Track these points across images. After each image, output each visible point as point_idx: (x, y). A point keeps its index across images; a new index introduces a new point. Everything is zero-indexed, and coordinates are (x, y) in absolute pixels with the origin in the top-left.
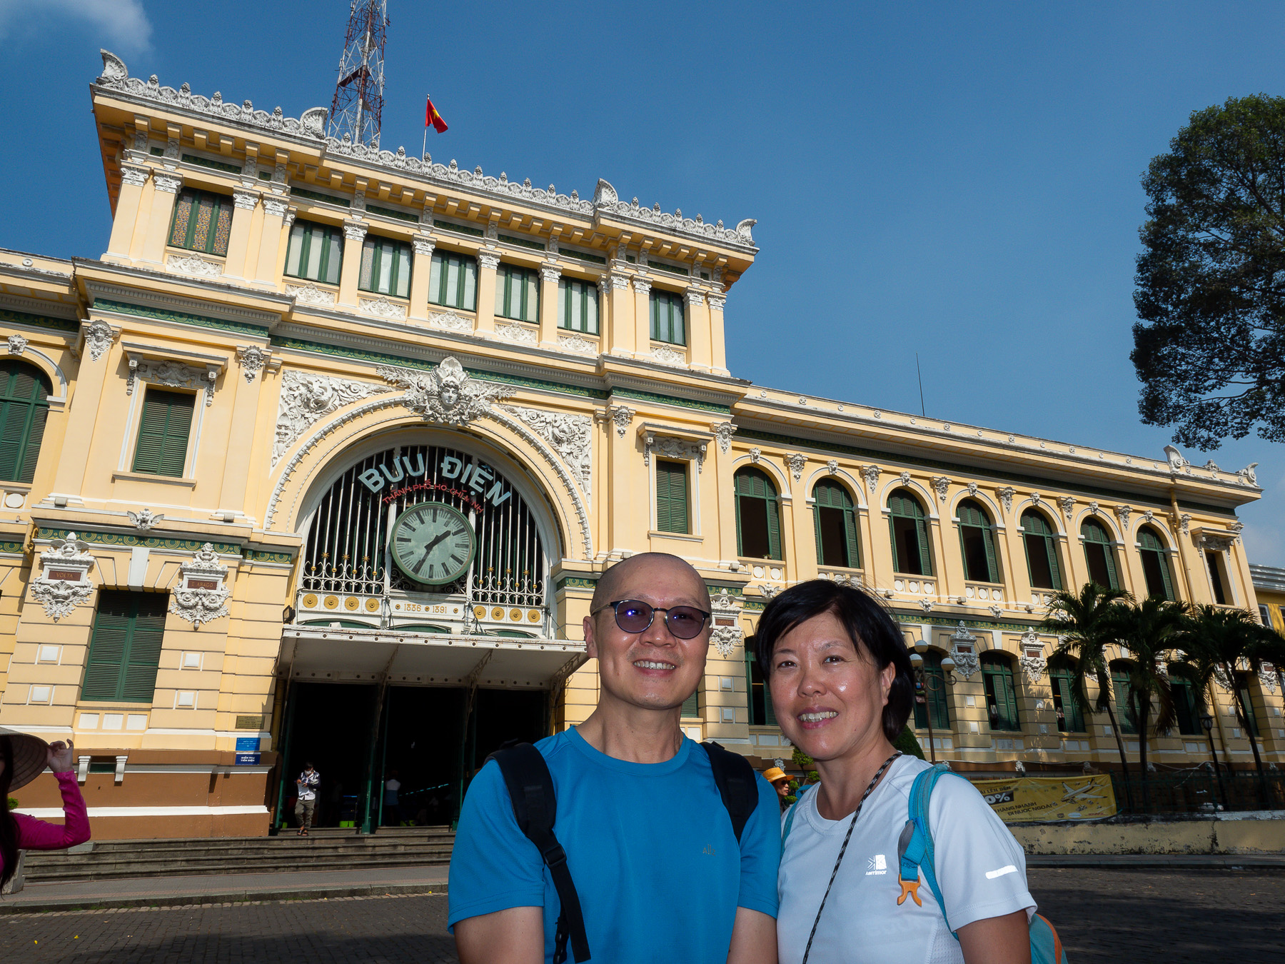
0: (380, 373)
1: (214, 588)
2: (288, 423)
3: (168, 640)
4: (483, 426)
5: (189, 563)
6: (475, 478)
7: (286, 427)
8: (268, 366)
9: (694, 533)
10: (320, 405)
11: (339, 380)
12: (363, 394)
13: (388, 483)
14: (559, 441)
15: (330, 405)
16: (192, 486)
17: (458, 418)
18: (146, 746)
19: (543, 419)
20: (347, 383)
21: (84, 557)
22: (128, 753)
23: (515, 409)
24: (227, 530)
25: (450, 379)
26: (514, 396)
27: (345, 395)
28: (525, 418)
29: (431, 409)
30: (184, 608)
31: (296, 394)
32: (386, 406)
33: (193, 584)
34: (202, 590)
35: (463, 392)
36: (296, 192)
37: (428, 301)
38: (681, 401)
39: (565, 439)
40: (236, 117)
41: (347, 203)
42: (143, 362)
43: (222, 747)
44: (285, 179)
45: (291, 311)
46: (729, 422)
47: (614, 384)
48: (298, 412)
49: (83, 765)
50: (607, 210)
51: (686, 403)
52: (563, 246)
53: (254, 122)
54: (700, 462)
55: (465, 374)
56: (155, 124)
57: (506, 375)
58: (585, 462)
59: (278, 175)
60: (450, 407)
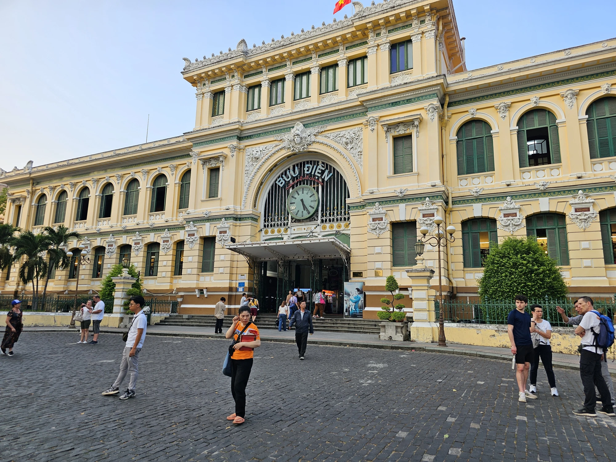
0: (275, 139)
1: (226, 233)
2: (248, 169)
3: (217, 251)
4: (314, 148)
5: (219, 226)
6: (318, 170)
7: (248, 171)
8: (239, 150)
9: (413, 172)
10: (257, 158)
11: (263, 147)
12: (271, 150)
13: (286, 181)
14: (347, 144)
15: (260, 158)
16: (221, 199)
17: (303, 148)
18: (212, 286)
19: (340, 135)
20: (265, 146)
21: (195, 229)
22: (206, 288)
23: (327, 135)
24: (228, 212)
25: (297, 132)
26: (326, 129)
27: (265, 152)
28: (331, 138)
29: (292, 147)
30: (219, 240)
31: (249, 157)
32: (277, 151)
34: (222, 234)
35: (301, 136)
36: (246, 77)
37: (295, 100)
38: (405, 101)
39: (349, 142)
40: (218, 60)
41: (262, 72)
42: (205, 161)
43: (234, 285)
44: (238, 75)
45: (242, 126)
46: (436, 102)
47: (368, 106)
48: (251, 163)
49: (197, 292)
50: (357, 17)
51: (409, 101)
52: (347, 45)
53: (223, 58)
54: (417, 132)
55: (303, 128)
56: (199, 75)
57: (322, 121)
58: (359, 150)
59: (236, 74)
60: (299, 144)
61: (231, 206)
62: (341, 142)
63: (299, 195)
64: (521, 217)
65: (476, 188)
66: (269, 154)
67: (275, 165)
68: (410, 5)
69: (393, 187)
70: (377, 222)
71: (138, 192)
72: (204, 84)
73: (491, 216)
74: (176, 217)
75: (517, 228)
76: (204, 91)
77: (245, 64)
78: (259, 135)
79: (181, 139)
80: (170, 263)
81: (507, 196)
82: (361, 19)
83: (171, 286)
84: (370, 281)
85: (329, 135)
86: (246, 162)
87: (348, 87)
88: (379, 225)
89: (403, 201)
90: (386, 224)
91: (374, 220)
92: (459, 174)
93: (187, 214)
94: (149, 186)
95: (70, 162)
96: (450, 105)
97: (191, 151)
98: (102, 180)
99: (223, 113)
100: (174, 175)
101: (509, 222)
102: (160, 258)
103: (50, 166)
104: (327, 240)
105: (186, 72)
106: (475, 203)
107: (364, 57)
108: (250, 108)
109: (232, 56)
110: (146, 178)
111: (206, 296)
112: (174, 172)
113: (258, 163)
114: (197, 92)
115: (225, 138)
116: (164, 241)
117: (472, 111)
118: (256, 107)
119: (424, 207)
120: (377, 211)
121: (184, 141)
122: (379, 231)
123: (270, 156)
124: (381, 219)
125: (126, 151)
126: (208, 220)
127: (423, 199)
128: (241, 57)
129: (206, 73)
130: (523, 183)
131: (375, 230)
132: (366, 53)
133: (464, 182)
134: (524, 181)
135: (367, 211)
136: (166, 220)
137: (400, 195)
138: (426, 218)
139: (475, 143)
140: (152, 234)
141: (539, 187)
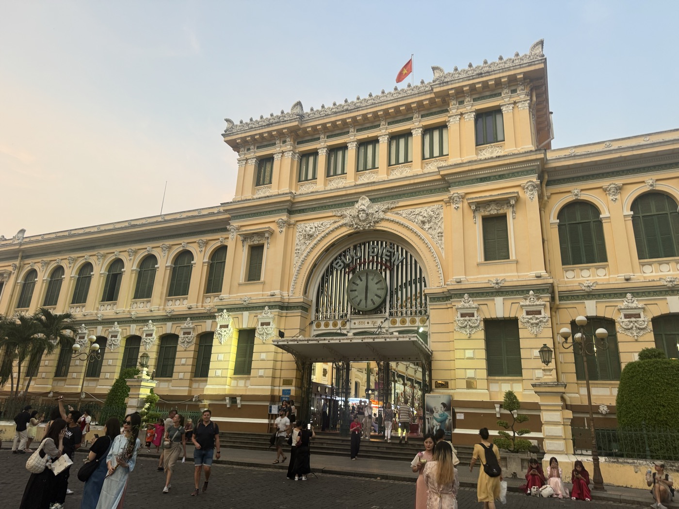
0: (334, 214)
1: (269, 325)
2: (299, 248)
3: (255, 348)
4: (383, 226)
6: (385, 253)
7: (299, 250)
8: (289, 225)
9: (510, 258)
10: (311, 236)
11: (318, 222)
12: (328, 226)
13: (345, 264)
14: (423, 223)
15: (315, 236)
17: (369, 225)
18: (248, 393)
19: (414, 213)
20: (321, 222)
21: (229, 318)
22: (241, 396)
23: (399, 212)
24: (272, 299)
25: (363, 207)
26: (397, 205)
27: (321, 228)
28: (404, 216)
29: (356, 224)
30: (260, 334)
31: (301, 234)
32: (337, 228)
33: (262, 324)
34: (264, 327)
35: (367, 212)
36: (299, 143)
37: (358, 171)
38: (497, 177)
39: (426, 221)
40: (268, 123)
41: (319, 139)
42: (246, 237)
43: (276, 393)
44: (291, 140)
45: (294, 198)
46: (534, 179)
47: (450, 181)
48: (302, 241)
49: (227, 401)
50: (437, 83)
51: (501, 177)
52: (423, 113)
53: (274, 121)
54: (514, 212)
55: (369, 203)
56: (244, 139)
57: (393, 196)
58: (439, 230)
59: (288, 139)
60: (364, 221)
61: (277, 292)
62: (416, 221)
63: (361, 281)
64: (646, 319)
65: (588, 282)
66: (327, 231)
67: (333, 245)
68: (500, 73)
69: (485, 276)
70: (467, 318)
71: (154, 271)
72: (249, 149)
73: (608, 316)
74: (202, 303)
75: (642, 332)
76: (248, 156)
77: (300, 129)
78: (313, 209)
79: (216, 211)
80: (190, 361)
81: (626, 293)
82: (442, 85)
83: (190, 391)
84: (461, 394)
85: (402, 212)
86: (297, 239)
87: (423, 158)
88: (469, 323)
89: (500, 294)
90: (478, 322)
91: (463, 315)
92: (563, 264)
93: (219, 301)
94: (169, 264)
95: (73, 232)
96: (549, 183)
97: (229, 224)
98: (108, 255)
99: (270, 182)
100: (203, 253)
101: (632, 324)
102: (178, 355)
103: (46, 237)
104: (407, 339)
105: (228, 134)
106: (586, 300)
107: (442, 127)
108: (302, 178)
109: (286, 119)
110: (167, 255)
111: (239, 406)
112: (203, 249)
113: (312, 241)
114: (239, 157)
115: (272, 211)
116: (184, 334)
117: (576, 191)
118: (310, 176)
119: (527, 303)
120: (467, 305)
121: (219, 212)
122: (470, 330)
123: (327, 234)
124: (472, 315)
125: (144, 222)
126: (246, 308)
127: (525, 292)
128: (296, 121)
129: (252, 136)
130: (644, 278)
131: (464, 327)
132: (445, 122)
133: (570, 274)
134: (645, 275)
135: (453, 304)
136: (189, 307)
137: (496, 286)
138: (531, 316)
139: (581, 229)
140: (169, 324)
141: (665, 283)
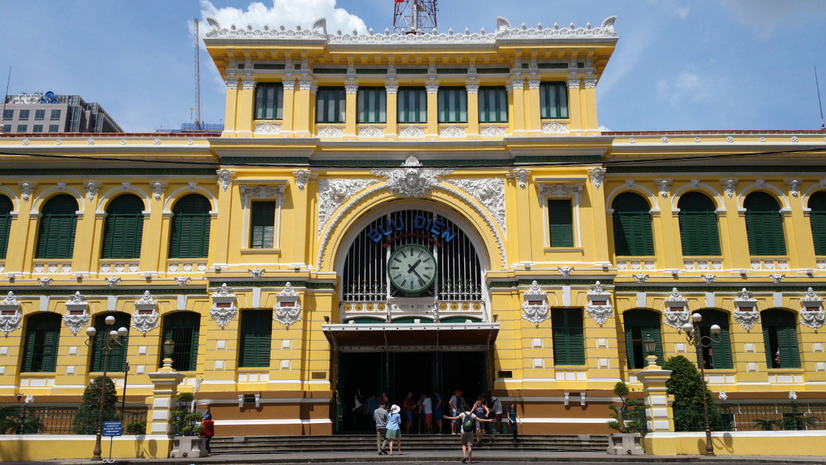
0: (372, 172)
1: (293, 305)
2: (324, 210)
3: (274, 334)
4: (436, 195)
5: (280, 294)
6: (434, 226)
7: (324, 213)
9: (575, 246)
10: (341, 198)
11: (350, 181)
14: (483, 198)
15: (347, 197)
17: (418, 192)
19: (472, 184)
20: (355, 181)
21: (232, 295)
22: (260, 393)
23: (454, 181)
24: (296, 274)
26: (452, 174)
27: (354, 189)
28: (460, 186)
29: (402, 189)
30: (280, 317)
31: (327, 192)
33: (283, 304)
36: (316, 71)
37: (399, 122)
38: (564, 158)
39: (486, 195)
40: (277, 37)
41: (346, 71)
42: (248, 189)
43: (307, 389)
44: (308, 67)
45: (319, 146)
46: (601, 167)
47: (515, 155)
48: (329, 202)
49: (241, 400)
50: (503, 38)
51: (568, 158)
52: (480, 68)
53: (286, 37)
54: (580, 198)
57: (446, 161)
59: (304, 64)
60: (413, 187)
61: (301, 265)
62: (475, 194)
63: (405, 257)
65: (640, 275)
68: (570, 44)
69: (554, 262)
72: (242, 67)
74: (166, 271)
76: (241, 76)
77: (322, 55)
78: (343, 163)
80: (154, 351)
81: (672, 287)
82: (509, 42)
85: (457, 181)
86: (321, 199)
87: (479, 120)
88: (538, 310)
89: (568, 282)
90: (547, 310)
91: (531, 302)
92: (616, 255)
93: (214, 271)
94: (100, 211)
100: (162, 201)
101: (676, 316)
105: (214, 40)
106: (639, 291)
107: (500, 89)
108: (320, 117)
109: (304, 37)
110: (97, 198)
111: (257, 405)
112: (162, 196)
113: (343, 204)
116: (141, 312)
117: (630, 182)
118: (332, 117)
119: (594, 292)
120: (536, 292)
122: (538, 318)
123: (365, 197)
124: (541, 303)
126: (257, 282)
127: (592, 282)
128: (321, 44)
131: (532, 316)
132: (504, 84)
133: (623, 265)
134: (688, 271)
135: (520, 290)
136: (147, 275)
137: (565, 274)
138: (597, 306)
140: (112, 298)
141: (705, 280)
